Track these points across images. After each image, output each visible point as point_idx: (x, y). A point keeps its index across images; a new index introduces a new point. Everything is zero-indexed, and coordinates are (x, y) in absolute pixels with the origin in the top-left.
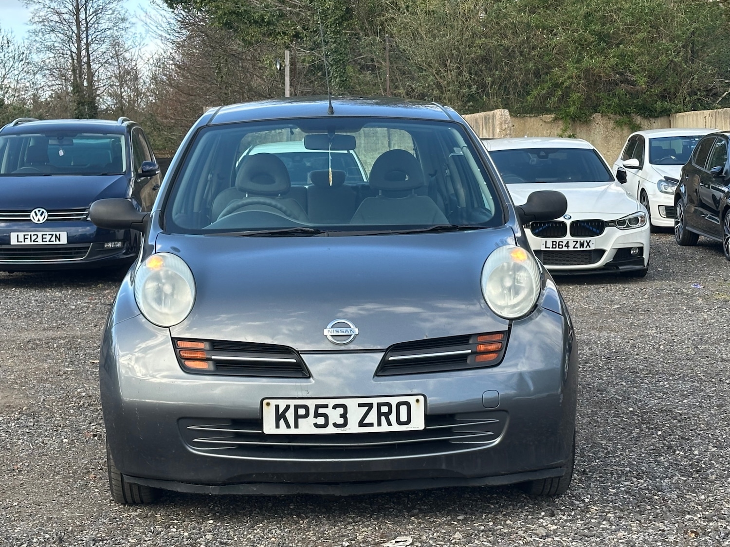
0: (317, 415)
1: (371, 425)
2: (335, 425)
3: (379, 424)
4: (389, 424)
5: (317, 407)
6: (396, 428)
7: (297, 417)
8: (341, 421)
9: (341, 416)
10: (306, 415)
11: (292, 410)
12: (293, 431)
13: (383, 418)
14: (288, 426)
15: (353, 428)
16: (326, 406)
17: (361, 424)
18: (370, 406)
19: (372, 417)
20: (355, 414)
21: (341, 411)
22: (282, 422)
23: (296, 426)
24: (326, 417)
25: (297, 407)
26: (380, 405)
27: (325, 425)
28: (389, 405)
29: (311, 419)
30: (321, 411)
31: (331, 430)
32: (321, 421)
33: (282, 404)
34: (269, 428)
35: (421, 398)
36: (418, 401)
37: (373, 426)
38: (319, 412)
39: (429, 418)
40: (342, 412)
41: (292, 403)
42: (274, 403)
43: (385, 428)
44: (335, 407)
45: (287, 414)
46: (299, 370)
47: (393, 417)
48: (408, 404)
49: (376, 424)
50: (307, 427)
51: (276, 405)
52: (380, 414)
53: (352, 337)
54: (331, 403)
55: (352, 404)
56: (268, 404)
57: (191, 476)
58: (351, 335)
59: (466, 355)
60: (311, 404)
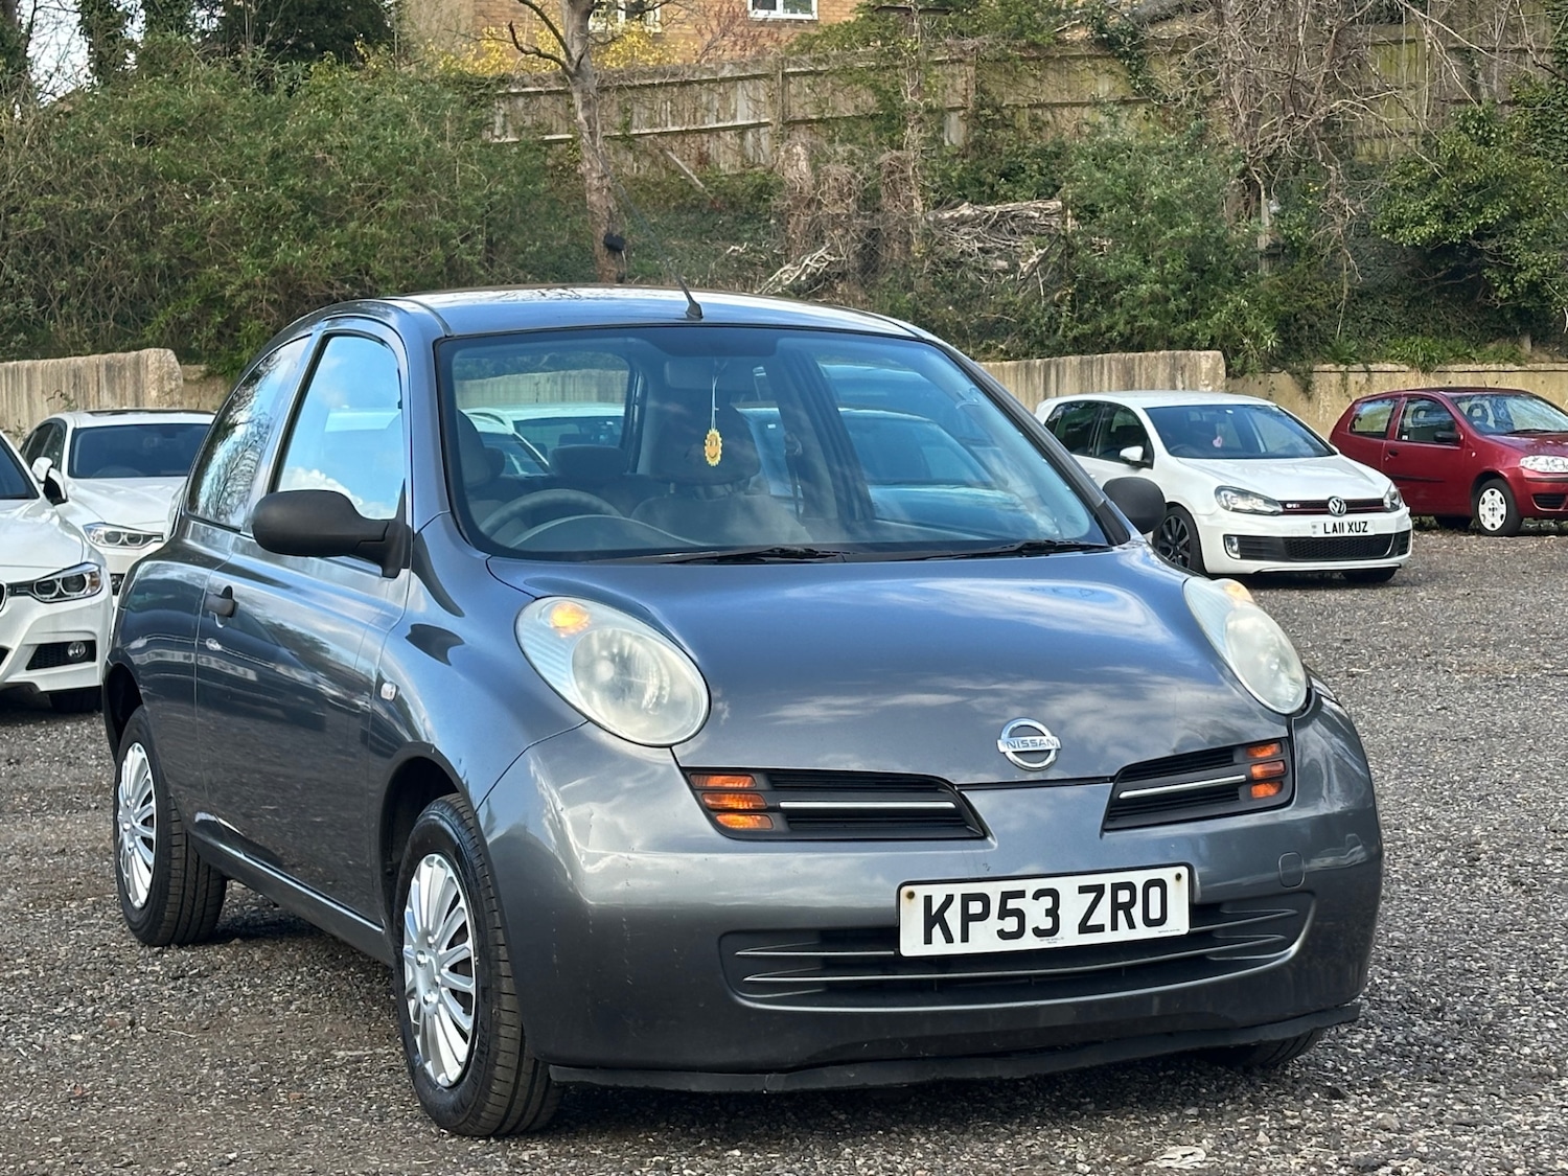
0: (1004, 913)
1: (1100, 928)
2: (1038, 932)
3: (1114, 927)
4: (1132, 925)
5: (1006, 896)
6: (1143, 932)
7: (967, 918)
8: (1047, 923)
9: (1049, 913)
10: (983, 916)
11: (957, 904)
12: (958, 948)
13: (1121, 914)
14: (949, 939)
15: (1069, 937)
16: (1021, 894)
17: (1084, 928)
18: (1099, 890)
19: (1102, 915)
20: (1073, 906)
21: (1047, 902)
22: (937, 931)
23: (965, 938)
24: (1019, 914)
25: (967, 899)
26: (1116, 887)
27: (1019, 934)
28: (1130, 886)
29: (993, 923)
30: (1012, 904)
31: (1029, 942)
32: (1011, 924)
33: (938, 894)
34: (912, 944)
35: (1184, 871)
36: (1178, 877)
37: (1103, 930)
38: (1008, 907)
39: (1197, 911)
40: (1050, 905)
41: (958, 890)
42: (921, 891)
43: (1124, 934)
44: (1038, 895)
45: (946, 915)
46: (962, 824)
47: (1137, 912)
48: (1161, 884)
49: (1108, 927)
50: (985, 939)
51: (926, 897)
52: (1116, 906)
53: (1052, 754)
54: (1031, 886)
55: (1067, 887)
56: (911, 895)
57: (733, 1055)
58: (1049, 751)
59: (1234, 787)
60: (994, 890)
